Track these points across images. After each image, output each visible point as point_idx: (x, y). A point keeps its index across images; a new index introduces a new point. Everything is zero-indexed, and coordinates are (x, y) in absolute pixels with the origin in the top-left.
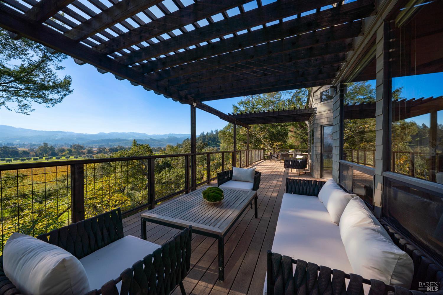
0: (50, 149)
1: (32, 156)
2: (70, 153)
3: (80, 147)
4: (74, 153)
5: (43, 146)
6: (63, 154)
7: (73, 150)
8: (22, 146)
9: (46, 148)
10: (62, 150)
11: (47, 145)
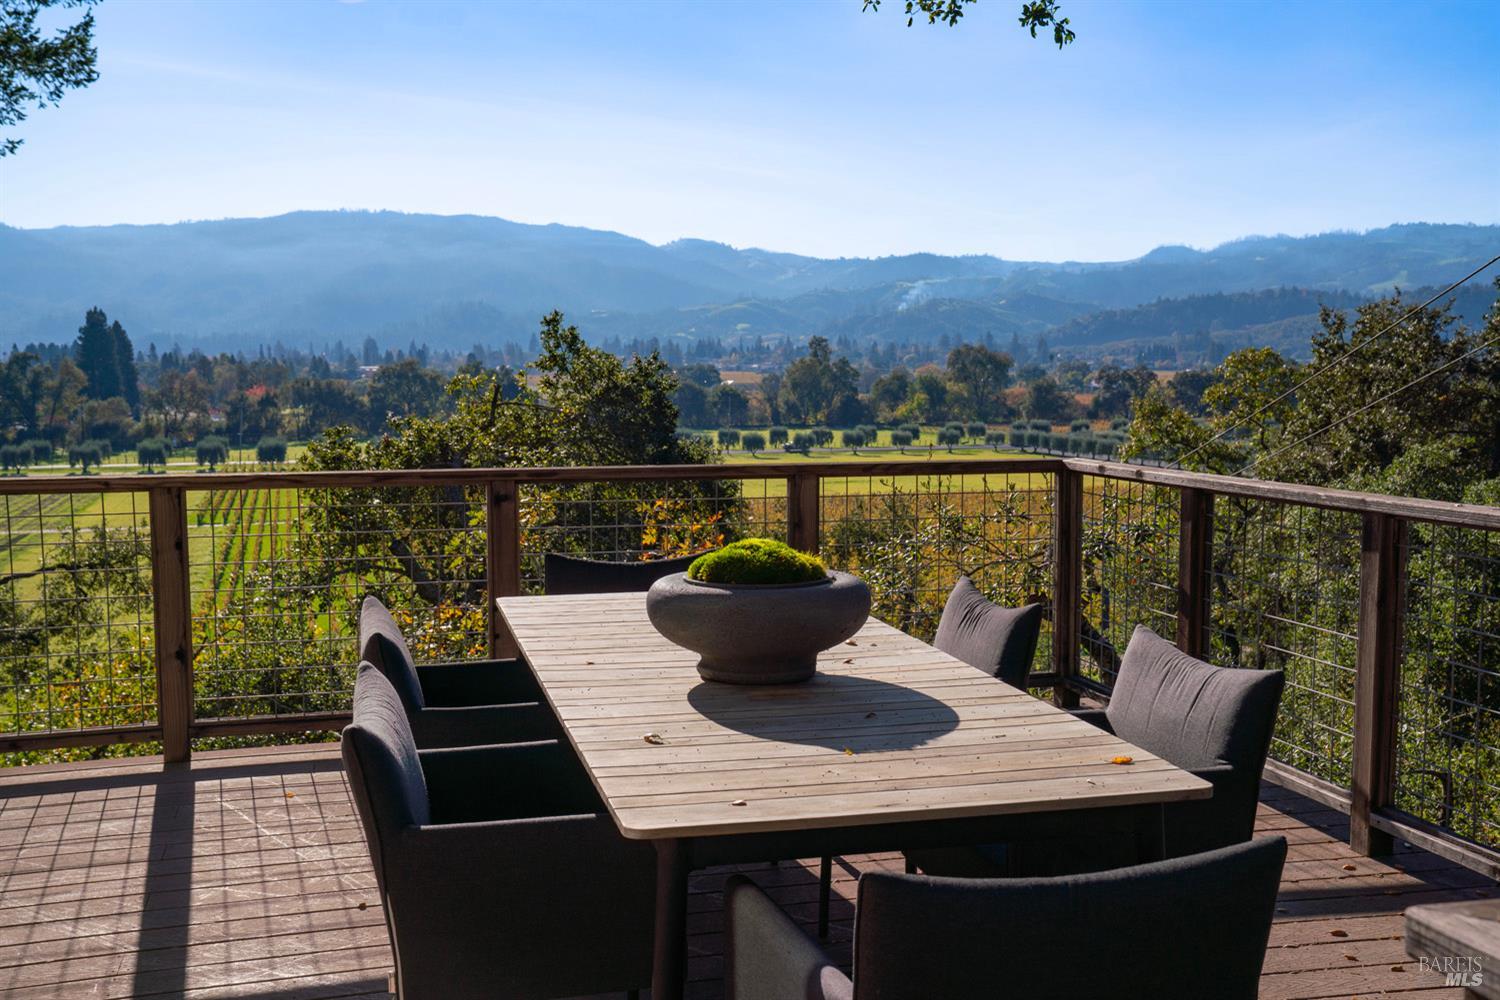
0: (834, 378)
1: (758, 420)
2: (937, 406)
3: (989, 366)
4: (956, 405)
5: (808, 359)
6: (900, 412)
7: (952, 383)
8: (751, 361)
9: (818, 372)
10: (894, 387)
11: (826, 352)
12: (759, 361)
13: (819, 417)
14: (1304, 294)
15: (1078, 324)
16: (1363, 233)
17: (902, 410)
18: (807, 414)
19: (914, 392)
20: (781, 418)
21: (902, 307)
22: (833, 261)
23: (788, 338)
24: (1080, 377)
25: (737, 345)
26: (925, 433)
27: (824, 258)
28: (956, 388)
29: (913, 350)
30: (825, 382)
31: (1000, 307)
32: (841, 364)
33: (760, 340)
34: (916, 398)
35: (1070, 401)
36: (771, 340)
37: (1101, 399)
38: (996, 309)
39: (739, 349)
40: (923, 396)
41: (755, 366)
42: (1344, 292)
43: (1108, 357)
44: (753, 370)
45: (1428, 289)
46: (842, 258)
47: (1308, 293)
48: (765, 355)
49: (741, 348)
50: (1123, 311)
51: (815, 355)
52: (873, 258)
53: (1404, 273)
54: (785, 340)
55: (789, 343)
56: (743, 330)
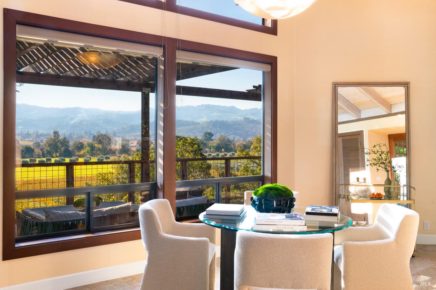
0: (62, 143)
1: (37, 155)
2: (93, 150)
3: (107, 140)
4: (98, 151)
5: (53, 137)
6: (82, 153)
7: (97, 144)
8: (25, 138)
9: (57, 141)
10: (79, 146)
11: (58, 136)
12: (28, 138)
13: (57, 154)
14: (183, 121)
15: (124, 128)
16: (195, 106)
17: (82, 152)
18: (53, 154)
19: (86, 147)
20: (45, 155)
21: (73, 122)
22: (49, 108)
23: (37, 131)
24: (128, 143)
25: (20, 133)
26: (93, 159)
27: (46, 107)
28: (98, 146)
29: (76, 135)
30: (59, 145)
31: (101, 123)
32: (64, 139)
33: (28, 131)
34: (86, 149)
35: (130, 150)
36: (31, 131)
37: (138, 149)
38: (100, 124)
39: (21, 134)
40: (89, 148)
41: (27, 139)
42: (192, 121)
43: (133, 137)
44: (26, 140)
45: (212, 121)
46: (52, 108)
47: (184, 121)
48: (30, 136)
49: (22, 134)
50: (136, 125)
51: (55, 136)
52: (62, 108)
53: (206, 117)
54: (36, 131)
55: (37, 132)
56: (21, 128)
